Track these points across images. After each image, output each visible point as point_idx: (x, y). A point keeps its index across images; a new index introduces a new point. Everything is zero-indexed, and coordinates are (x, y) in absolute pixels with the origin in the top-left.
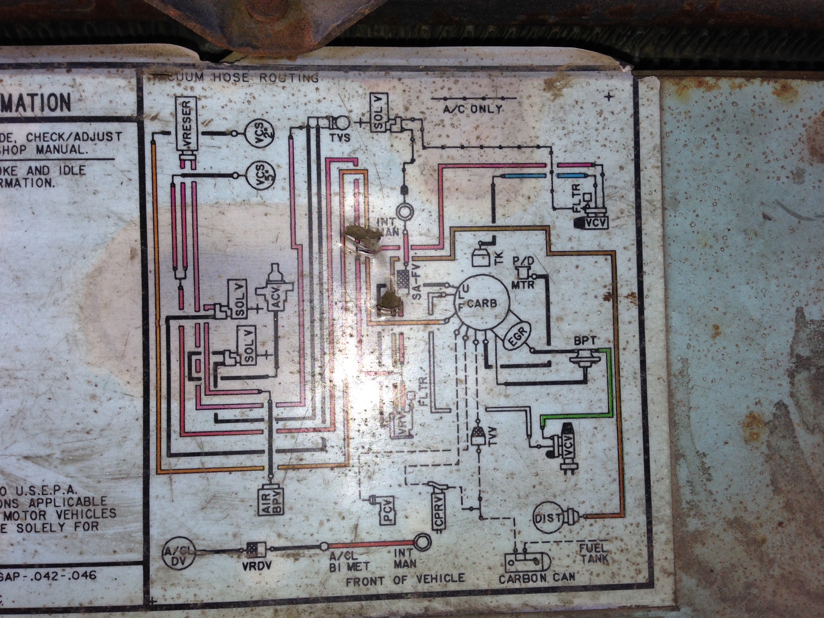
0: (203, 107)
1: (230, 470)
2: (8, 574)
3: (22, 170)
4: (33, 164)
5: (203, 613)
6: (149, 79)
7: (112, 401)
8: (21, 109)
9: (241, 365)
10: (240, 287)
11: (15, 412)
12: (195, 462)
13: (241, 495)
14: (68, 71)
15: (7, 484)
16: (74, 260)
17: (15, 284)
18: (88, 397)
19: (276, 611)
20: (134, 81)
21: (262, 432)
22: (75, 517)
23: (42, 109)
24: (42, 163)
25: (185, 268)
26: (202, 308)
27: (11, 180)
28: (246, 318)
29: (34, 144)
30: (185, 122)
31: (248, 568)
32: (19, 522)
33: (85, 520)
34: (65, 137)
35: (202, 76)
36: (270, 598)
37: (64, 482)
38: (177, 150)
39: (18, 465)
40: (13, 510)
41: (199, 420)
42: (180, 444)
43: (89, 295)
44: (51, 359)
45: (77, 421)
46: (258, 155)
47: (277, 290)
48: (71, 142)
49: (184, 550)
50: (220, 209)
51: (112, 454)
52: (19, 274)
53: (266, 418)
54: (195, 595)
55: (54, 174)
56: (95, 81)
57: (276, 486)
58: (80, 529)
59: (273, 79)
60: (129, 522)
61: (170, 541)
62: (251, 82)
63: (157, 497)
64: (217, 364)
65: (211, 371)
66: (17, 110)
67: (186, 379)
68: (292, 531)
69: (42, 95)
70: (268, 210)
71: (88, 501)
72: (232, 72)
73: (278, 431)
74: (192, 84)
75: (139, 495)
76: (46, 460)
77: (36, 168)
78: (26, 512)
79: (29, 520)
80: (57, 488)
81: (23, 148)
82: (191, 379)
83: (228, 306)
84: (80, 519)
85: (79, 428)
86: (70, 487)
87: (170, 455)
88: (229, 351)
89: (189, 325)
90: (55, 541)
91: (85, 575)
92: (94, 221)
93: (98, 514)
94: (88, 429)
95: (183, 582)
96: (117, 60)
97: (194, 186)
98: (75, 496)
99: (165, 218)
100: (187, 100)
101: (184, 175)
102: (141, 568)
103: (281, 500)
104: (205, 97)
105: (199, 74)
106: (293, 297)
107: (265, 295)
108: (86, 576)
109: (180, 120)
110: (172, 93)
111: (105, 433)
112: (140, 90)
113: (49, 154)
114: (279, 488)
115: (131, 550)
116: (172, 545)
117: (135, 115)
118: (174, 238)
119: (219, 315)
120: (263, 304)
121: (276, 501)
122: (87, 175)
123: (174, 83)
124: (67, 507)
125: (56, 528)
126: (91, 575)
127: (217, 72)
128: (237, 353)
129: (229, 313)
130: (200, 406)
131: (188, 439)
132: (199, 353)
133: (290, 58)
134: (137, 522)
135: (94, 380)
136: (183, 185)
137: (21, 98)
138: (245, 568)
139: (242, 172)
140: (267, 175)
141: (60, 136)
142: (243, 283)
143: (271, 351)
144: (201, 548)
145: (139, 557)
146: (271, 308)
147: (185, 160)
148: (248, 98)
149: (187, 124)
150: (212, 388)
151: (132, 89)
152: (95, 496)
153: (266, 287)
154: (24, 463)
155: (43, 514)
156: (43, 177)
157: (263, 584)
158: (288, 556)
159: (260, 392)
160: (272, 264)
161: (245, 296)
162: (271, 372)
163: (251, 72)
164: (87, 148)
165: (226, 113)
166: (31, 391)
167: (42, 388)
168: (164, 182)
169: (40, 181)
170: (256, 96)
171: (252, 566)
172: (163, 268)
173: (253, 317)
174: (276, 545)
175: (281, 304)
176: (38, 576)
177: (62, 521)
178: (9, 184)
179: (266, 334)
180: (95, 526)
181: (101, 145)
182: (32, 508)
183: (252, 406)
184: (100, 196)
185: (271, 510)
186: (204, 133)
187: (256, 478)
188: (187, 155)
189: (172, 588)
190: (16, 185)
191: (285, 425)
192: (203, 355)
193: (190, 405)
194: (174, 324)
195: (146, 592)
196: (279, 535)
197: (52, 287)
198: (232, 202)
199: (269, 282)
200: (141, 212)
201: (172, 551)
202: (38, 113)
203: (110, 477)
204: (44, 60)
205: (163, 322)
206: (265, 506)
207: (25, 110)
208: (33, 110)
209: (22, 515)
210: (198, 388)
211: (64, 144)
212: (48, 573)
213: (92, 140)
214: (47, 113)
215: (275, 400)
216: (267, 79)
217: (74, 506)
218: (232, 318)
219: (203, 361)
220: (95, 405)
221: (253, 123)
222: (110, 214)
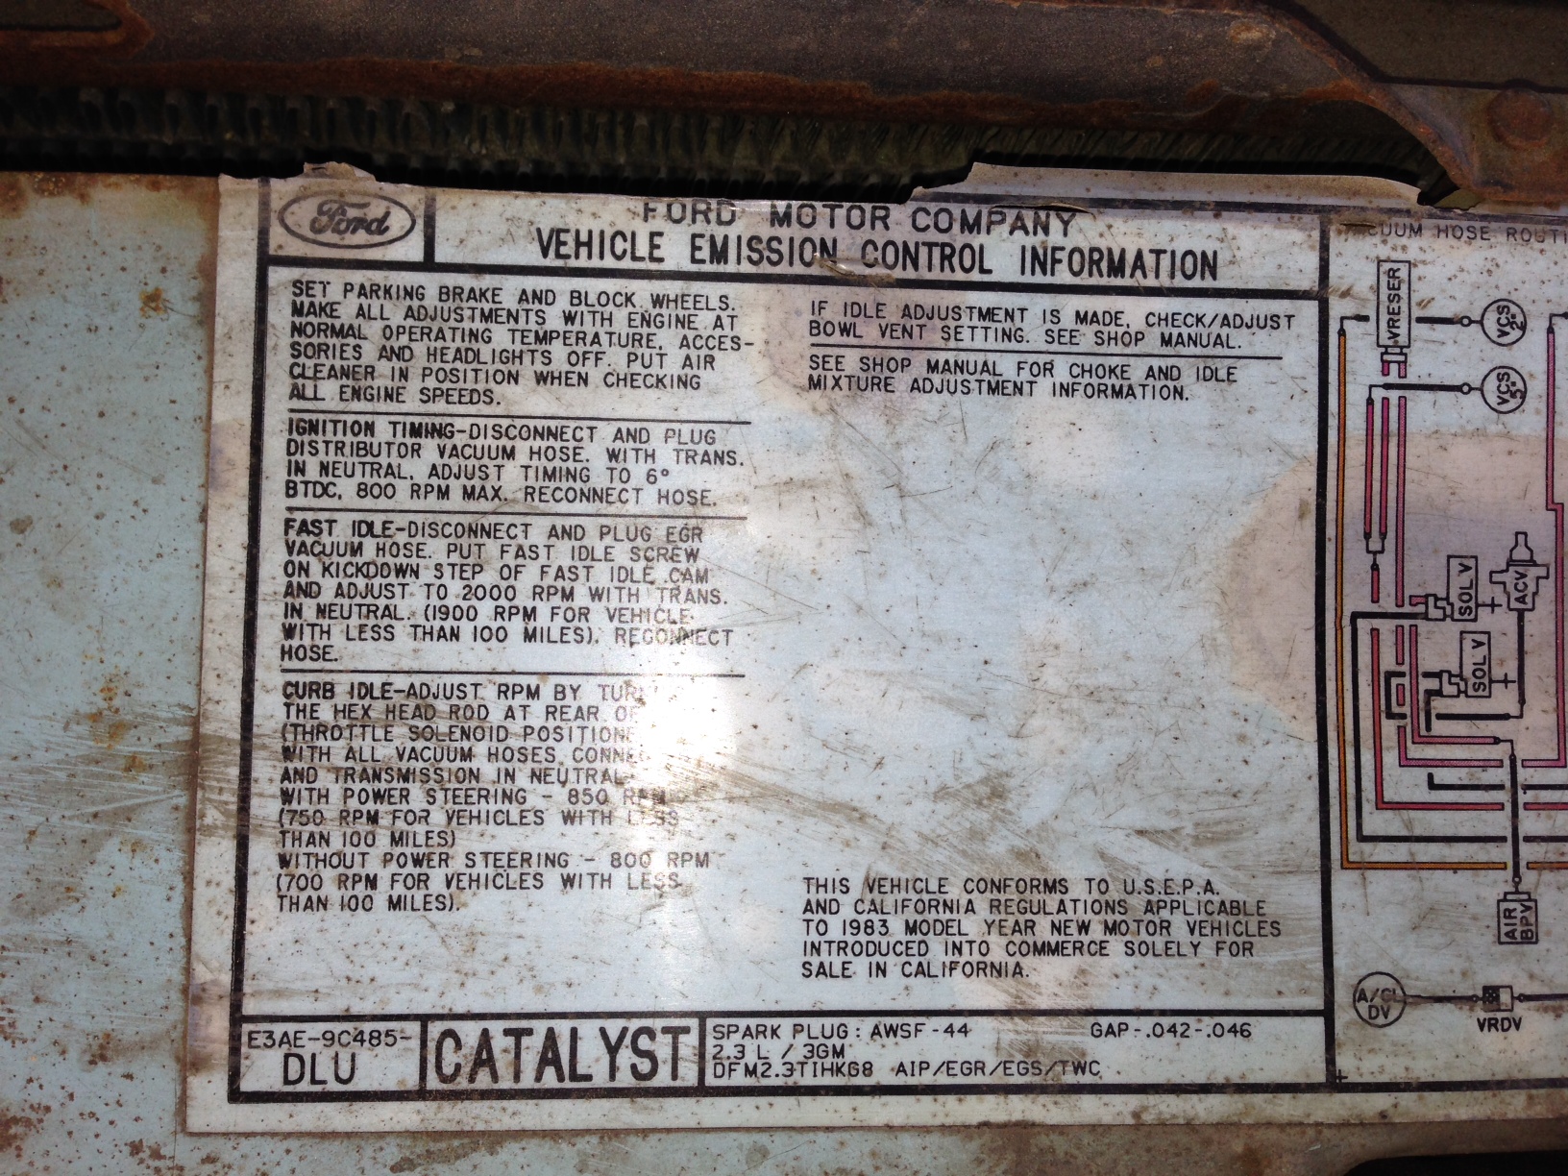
0: (1420, 279)
1: (1455, 867)
2: (1110, 1026)
3: (1137, 371)
4: (1156, 363)
5: (1420, 1098)
6: (1340, 232)
7: (1270, 746)
8: (1139, 273)
9: (1467, 696)
10: (1467, 568)
11: (1123, 758)
12: (1400, 852)
13: (1473, 909)
14: (1217, 216)
15: (1110, 875)
16: (1215, 517)
17: (1125, 553)
18: (1234, 739)
19: (1530, 1098)
20: (1316, 234)
21: (1501, 807)
22: (1216, 932)
23: (1172, 276)
24: (1170, 362)
25: (1383, 535)
26: (1407, 601)
27: (1121, 386)
28: (1475, 620)
29: (1156, 331)
30: (1391, 301)
31: (1486, 1028)
32: (1128, 938)
33: (1232, 938)
34: (1207, 320)
35: (1420, 228)
36: (1521, 1076)
37: (1199, 875)
38: (1379, 346)
39: (1127, 844)
40: (1118, 918)
41: (1404, 784)
42: (1376, 822)
43: (1236, 573)
44: (1177, 674)
45: (1218, 775)
46: (1502, 356)
47: (1523, 576)
48: (1216, 329)
49: (1387, 995)
50: (1441, 442)
51: (1272, 834)
52: (1130, 537)
53: (1508, 784)
54: (1407, 1069)
55: (1188, 379)
56: (1257, 233)
57: (1525, 897)
58: (1225, 953)
59: (1526, 237)
60: (1301, 946)
61: (1365, 978)
62: (1493, 240)
63: (1344, 906)
64: (1429, 693)
65: (1422, 704)
66: (1132, 275)
67: (1383, 716)
68: (1550, 969)
69: (1173, 253)
70: (1513, 446)
71: (1235, 908)
72: (1465, 224)
73: (1527, 806)
74: (1404, 241)
75: (1316, 901)
76: (1171, 838)
77: (1160, 369)
78: (1138, 922)
79: (1144, 936)
80: (1188, 884)
81: (1139, 337)
82: (1390, 716)
83: (1447, 599)
84: (1224, 937)
85: (1221, 787)
86: (1209, 883)
87: (1362, 838)
88: (1449, 672)
89: (1386, 627)
90: (1186, 972)
91: (1233, 1030)
92: (1248, 456)
93: (1253, 929)
94: (1236, 790)
95: (1388, 1047)
96: (1293, 200)
97: (1403, 403)
98: (1216, 899)
99: (1355, 453)
100: (1395, 266)
101: (1388, 386)
102: (1320, 1020)
103: (1532, 920)
104: (1424, 262)
105: (1416, 226)
106: (1548, 588)
107: (1504, 583)
108: (1235, 1032)
109: (1384, 297)
110: (1373, 255)
111: (1261, 797)
112: (1324, 248)
113: (1180, 346)
114: (1530, 900)
115: (1305, 992)
116: (1369, 985)
117: (1316, 289)
118: (1369, 487)
119: (1434, 613)
120: (1501, 599)
121: (1525, 921)
122: (1239, 383)
123: (1377, 239)
124: (1203, 916)
125: (1186, 949)
126: (1242, 1031)
127: (1443, 223)
128: (1460, 676)
129: (1448, 612)
130: (1405, 761)
131: (1389, 814)
132: (1402, 674)
133: (1549, 205)
134: (1313, 945)
135: (1243, 711)
136: (1386, 401)
137: (1139, 255)
138: (1482, 1028)
139: (1476, 384)
140: (1513, 389)
141: (1199, 320)
142: (1471, 563)
143: (1513, 675)
144: (1412, 992)
145: (1317, 1002)
146: (1514, 605)
147: (1389, 362)
148: (1489, 265)
149: (1395, 305)
150: (1423, 732)
151: (1312, 247)
152: (1248, 900)
153: (1507, 570)
154: (1137, 841)
155: (1166, 926)
156: (1171, 384)
157: (1510, 1054)
158: (1546, 1010)
159: (1497, 741)
160: (1517, 534)
161: (1474, 583)
162: (1514, 710)
163: (1494, 225)
164: (1241, 340)
165: (1454, 288)
166: (1148, 725)
167: (1165, 720)
168: (1356, 396)
169: (1165, 390)
170: (1500, 263)
171: (1492, 1024)
172: (1348, 534)
173: (1486, 619)
174: (1528, 992)
175: (1529, 599)
176: (1158, 1030)
177: (1196, 938)
178: (1117, 393)
179: (1505, 647)
180: (1248, 948)
181: (1262, 334)
182: (1149, 916)
183: (1485, 764)
184: (1258, 416)
185: (1517, 934)
186: (1420, 320)
187: (1495, 882)
188: (1394, 353)
189: (1371, 1056)
190: (1128, 395)
191: (1537, 797)
192: (1408, 677)
193: (1390, 758)
194: (1363, 625)
195: (1330, 1061)
196: (1532, 976)
197: (1180, 560)
198: (1459, 431)
199: (1511, 562)
200: (1319, 443)
201: (1369, 995)
202: (1164, 281)
203: (1271, 869)
204: (1179, 196)
205: (1346, 622)
206: (1509, 928)
207: (1145, 276)
208: (1157, 276)
209: (1133, 926)
210: (1401, 730)
211: (1205, 332)
212: (1174, 1026)
213: (1248, 327)
214: (1180, 282)
215: (1520, 755)
216: (1518, 236)
217: (1215, 915)
218: (1453, 620)
219: (1407, 687)
220: (1244, 751)
221: (1495, 306)
222: (1273, 446)
